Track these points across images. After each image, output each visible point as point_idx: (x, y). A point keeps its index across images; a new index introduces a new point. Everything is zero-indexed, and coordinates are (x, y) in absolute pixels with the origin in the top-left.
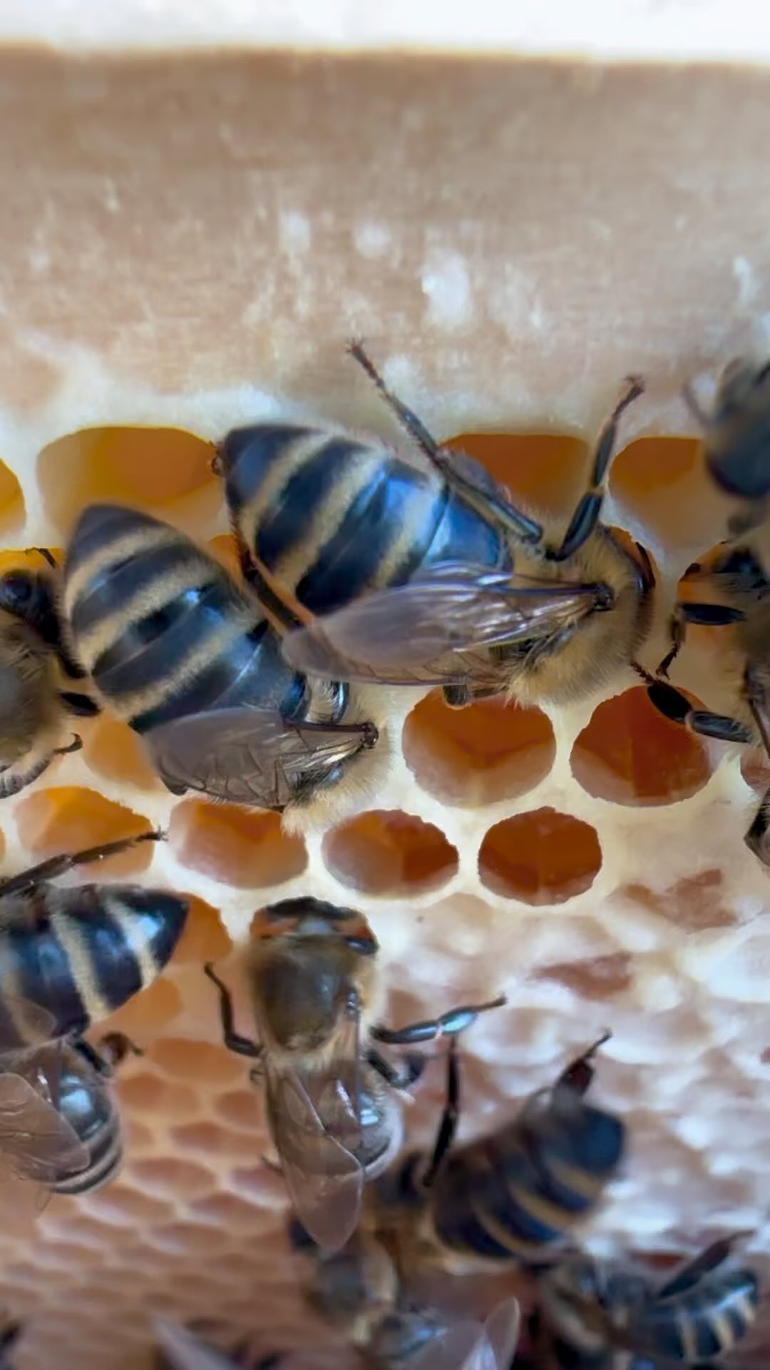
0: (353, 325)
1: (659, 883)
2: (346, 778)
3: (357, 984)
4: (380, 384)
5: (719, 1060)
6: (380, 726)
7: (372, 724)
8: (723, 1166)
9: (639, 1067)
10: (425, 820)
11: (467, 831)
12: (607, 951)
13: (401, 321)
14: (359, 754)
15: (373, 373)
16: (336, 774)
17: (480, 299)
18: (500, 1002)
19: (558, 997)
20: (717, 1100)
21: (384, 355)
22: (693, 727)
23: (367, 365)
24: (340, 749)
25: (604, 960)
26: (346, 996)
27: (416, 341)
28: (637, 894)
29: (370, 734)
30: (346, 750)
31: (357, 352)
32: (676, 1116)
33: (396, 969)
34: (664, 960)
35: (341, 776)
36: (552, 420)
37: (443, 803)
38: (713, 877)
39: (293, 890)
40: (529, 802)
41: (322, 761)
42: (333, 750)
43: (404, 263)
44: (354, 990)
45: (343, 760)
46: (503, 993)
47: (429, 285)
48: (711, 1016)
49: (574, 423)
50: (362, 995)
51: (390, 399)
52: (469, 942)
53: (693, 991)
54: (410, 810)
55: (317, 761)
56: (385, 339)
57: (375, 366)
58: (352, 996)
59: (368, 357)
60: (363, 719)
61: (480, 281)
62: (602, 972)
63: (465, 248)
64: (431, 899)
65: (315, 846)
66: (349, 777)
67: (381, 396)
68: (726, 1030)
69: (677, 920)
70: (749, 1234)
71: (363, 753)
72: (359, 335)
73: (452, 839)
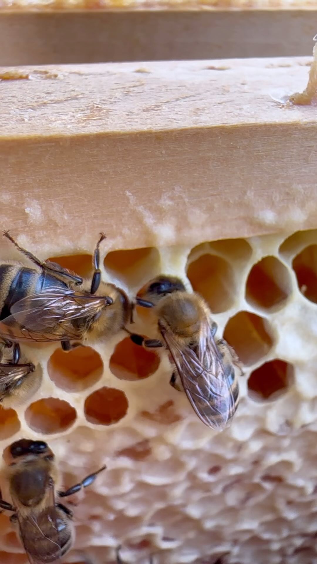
0: (4, 226)
1: (152, 409)
2: (23, 384)
3: (52, 475)
4: (16, 245)
5: (192, 476)
6: (36, 364)
7: (32, 363)
8: (209, 525)
9: (164, 486)
10: (61, 399)
11: (77, 401)
12: (139, 440)
13: (20, 223)
14: (28, 374)
15: (13, 242)
16: (19, 383)
17: (45, 213)
18: (104, 468)
19: (125, 462)
20: (197, 496)
21: (17, 235)
22: (146, 346)
23: (11, 239)
24: (20, 373)
25: (140, 444)
26: (48, 481)
27: (27, 229)
28: (145, 415)
29: (31, 367)
30: (22, 374)
31: (7, 235)
32: (184, 505)
33: (63, 463)
34: (160, 439)
35: (21, 384)
36: (78, 249)
37: (67, 392)
38: (170, 403)
39: (17, 437)
40: (98, 386)
41: (13, 379)
42: (17, 374)
43: (17, 204)
44: (51, 478)
45: (22, 378)
46: (105, 464)
47: (27, 210)
48: (184, 458)
49: (85, 249)
50: (54, 479)
51: (21, 249)
52: (88, 446)
53: (174, 449)
54: (55, 397)
55: (11, 379)
56: (16, 229)
57: (14, 239)
58: (50, 480)
59: (11, 236)
60: (28, 362)
61: (44, 207)
62: (140, 449)
63: (37, 198)
64: (70, 430)
65: (22, 417)
66: (25, 383)
67: (18, 249)
68: (192, 463)
69: (161, 422)
70: (227, 553)
71: (30, 374)
72: (7, 230)
73: (72, 405)
